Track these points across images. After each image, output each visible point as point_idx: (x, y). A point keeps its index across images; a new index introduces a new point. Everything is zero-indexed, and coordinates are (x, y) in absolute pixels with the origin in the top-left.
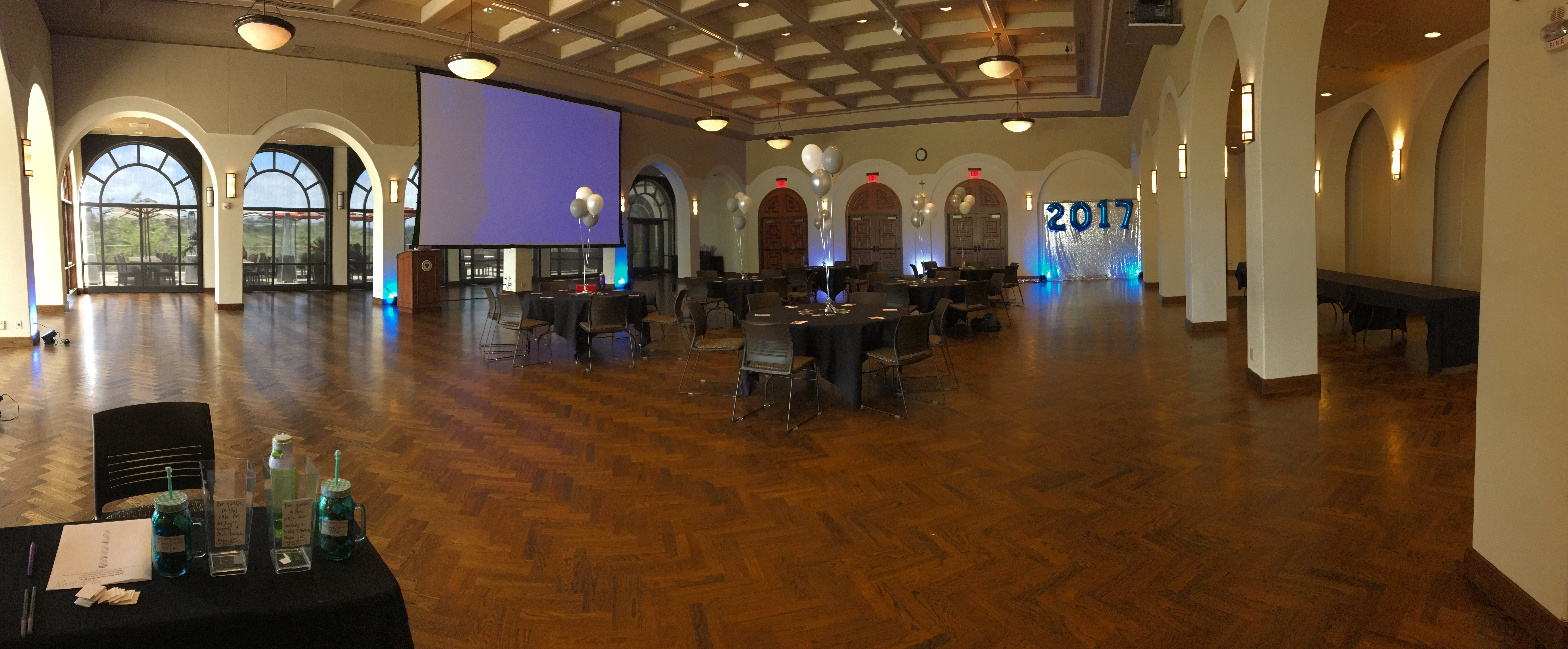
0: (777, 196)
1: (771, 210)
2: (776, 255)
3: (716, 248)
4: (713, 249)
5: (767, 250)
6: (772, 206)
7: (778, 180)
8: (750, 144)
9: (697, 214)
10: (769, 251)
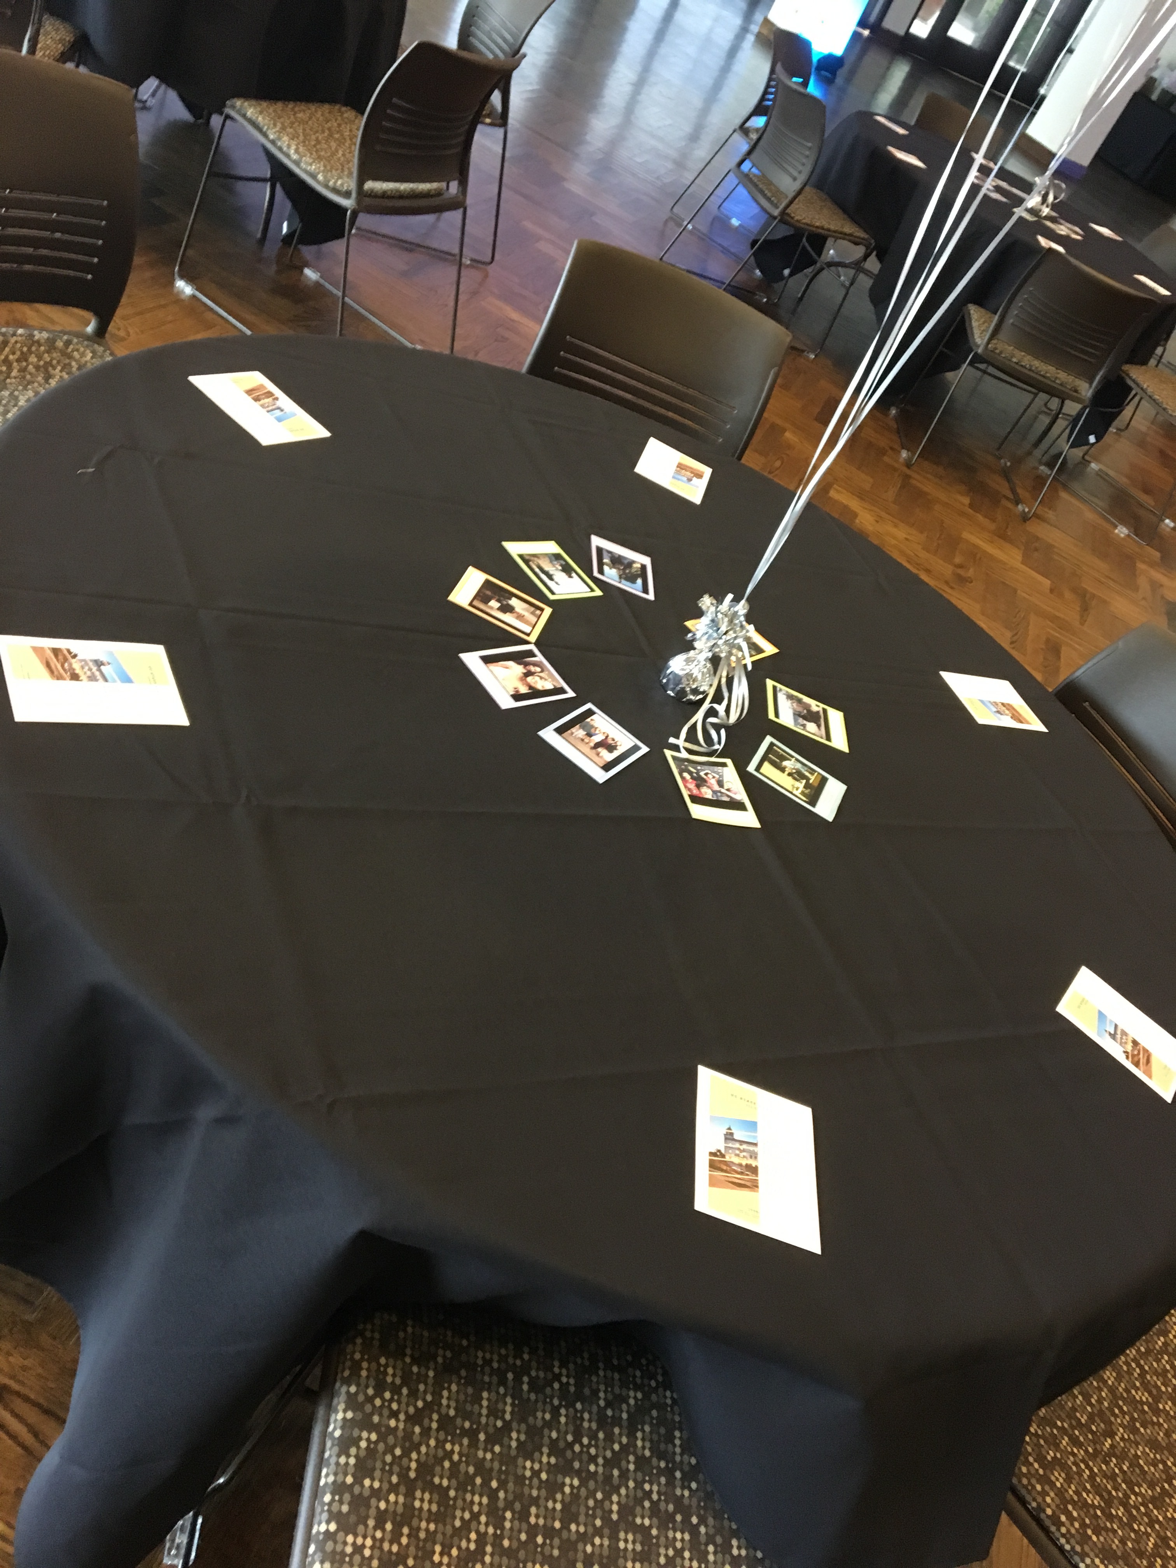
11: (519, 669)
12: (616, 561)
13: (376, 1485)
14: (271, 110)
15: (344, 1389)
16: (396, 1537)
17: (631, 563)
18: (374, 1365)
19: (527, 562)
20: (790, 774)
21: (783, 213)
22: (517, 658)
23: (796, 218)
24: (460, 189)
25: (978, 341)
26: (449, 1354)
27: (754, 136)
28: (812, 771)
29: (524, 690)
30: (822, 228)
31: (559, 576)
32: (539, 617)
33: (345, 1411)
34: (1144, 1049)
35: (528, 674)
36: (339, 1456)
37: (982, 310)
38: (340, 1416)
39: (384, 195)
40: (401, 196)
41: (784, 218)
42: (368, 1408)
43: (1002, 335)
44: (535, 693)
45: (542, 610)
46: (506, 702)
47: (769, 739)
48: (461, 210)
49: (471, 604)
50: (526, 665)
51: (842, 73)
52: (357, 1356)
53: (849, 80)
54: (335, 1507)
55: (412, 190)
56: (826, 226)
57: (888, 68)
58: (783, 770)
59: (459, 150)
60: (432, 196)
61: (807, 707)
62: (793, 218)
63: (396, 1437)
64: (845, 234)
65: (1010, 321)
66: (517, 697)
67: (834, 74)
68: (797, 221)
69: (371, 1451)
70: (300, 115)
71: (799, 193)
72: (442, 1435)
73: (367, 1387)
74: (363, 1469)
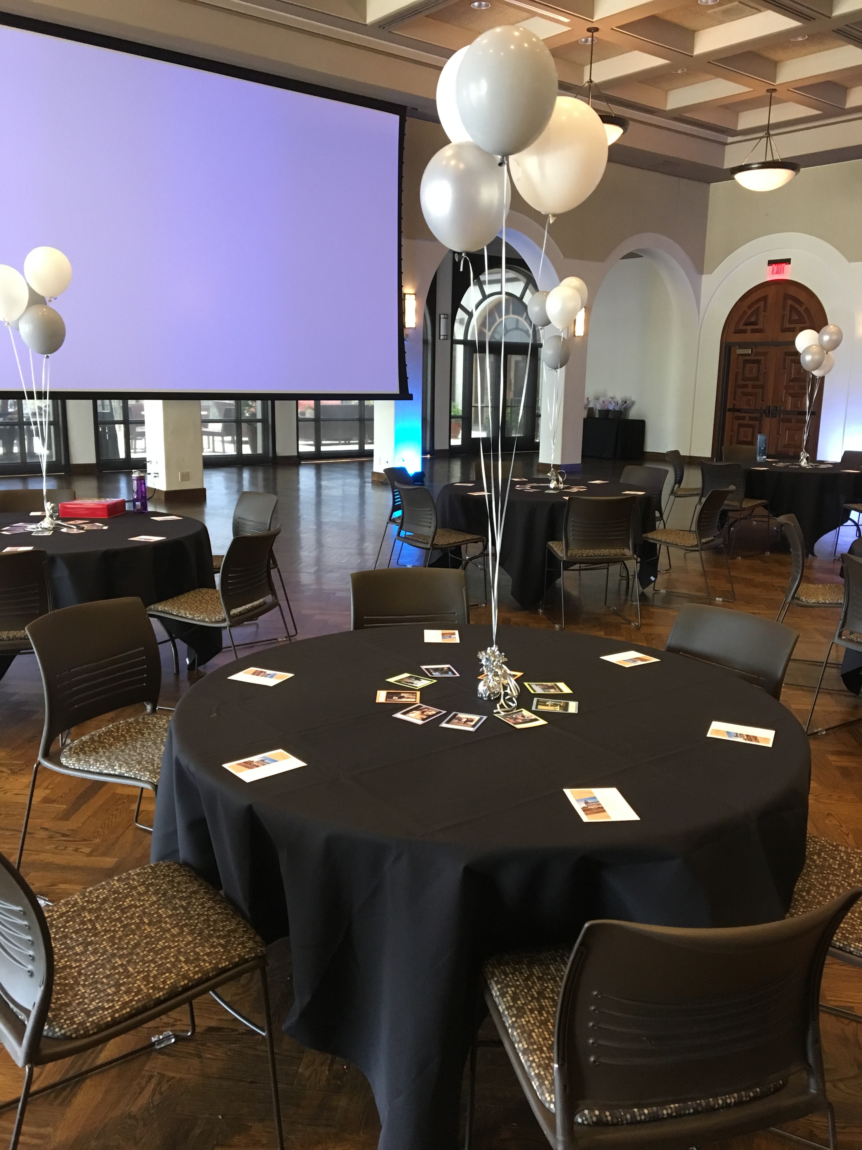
0: (765, 298)
1: (750, 328)
2: (752, 422)
3: (633, 403)
4: (627, 405)
5: (733, 410)
6: (753, 319)
7: (771, 263)
8: (717, 189)
9: (582, 334)
10: (737, 414)
11: (419, 712)
12: (436, 670)
13: (523, 1002)
14: (168, 604)
15: (492, 981)
16: (541, 1014)
17: (443, 669)
18: (499, 970)
19: (399, 682)
20: (551, 706)
21: (432, 545)
22: (416, 709)
23: (440, 544)
24: (274, 597)
25: (561, 555)
26: (528, 959)
27: (399, 521)
28: (561, 702)
29: (425, 717)
30: (456, 543)
31: (416, 682)
32: (416, 696)
33: (496, 986)
34: (753, 736)
35: (423, 712)
36: (503, 998)
37: (556, 542)
38: (496, 988)
39: (241, 614)
40: (248, 611)
41: (434, 547)
42: (505, 982)
43: (571, 546)
44: (429, 716)
45: (416, 693)
46: (420, 722)
47: (535, 700)
48: (278, 607)
49: (386, 701)
50: (420, 710)
51: (426, 480)
52: (491, 970)
53: (431, 481)
54: (511, 1014)
55: (252, 606)
56: (457, 541)
57: (449, 467)
58: (548, 705)
59: (266, 580)
60: (263, 605)
61: (547, 685)
62: (438, 545)
63: (521, 986)
64: (469, 540)
65: (571, 538)
66: (423, 719)
67: (422, 481)
68: (441, 545)
69: (514, 993)
70: (182, 600)
71: (435, 533)
72: (541, 982)
73: (500, 976)
74: (515, 998)
